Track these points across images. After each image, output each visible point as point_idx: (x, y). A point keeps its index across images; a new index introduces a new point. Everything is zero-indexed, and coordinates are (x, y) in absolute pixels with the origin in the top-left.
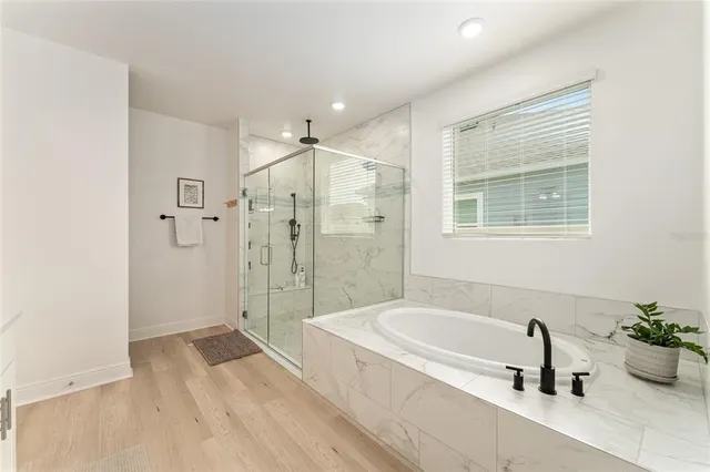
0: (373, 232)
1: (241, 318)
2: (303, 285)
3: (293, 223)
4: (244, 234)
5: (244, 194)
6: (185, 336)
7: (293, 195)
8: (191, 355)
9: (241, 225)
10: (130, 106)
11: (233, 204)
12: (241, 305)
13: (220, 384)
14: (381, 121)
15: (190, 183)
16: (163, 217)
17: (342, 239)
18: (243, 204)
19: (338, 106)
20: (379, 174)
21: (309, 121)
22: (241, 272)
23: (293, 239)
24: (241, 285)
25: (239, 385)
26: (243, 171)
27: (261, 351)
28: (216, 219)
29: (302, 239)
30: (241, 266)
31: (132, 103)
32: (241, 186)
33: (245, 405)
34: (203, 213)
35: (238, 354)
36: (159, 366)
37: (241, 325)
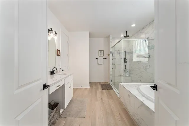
0: (148, 61)
1: (110, 81)
2: (128, 75)
3: (125, 59)
4: (111, 62)
5: (111, 52)
6: (100, 83)
7: (125, 51)
8: (100, 87)
9: (110, 60)
10: (89, 38)
11: (109, 55)
12: (110, 78)
13: (102, 93)
14: (150, 25)
15: (101, 51)
16: (96, 59)
17: (138, 63)
18: (111, 55)
19: (133, 25)
20: (149, 42)
21: (127, 31)
22: (110, 70)
23: (125, 63)
24: (110, 74)
25: (106, 95)
26: (111, 47)
27: (113, 89)
28: (106, 58)
29: (128, 63)
30: (110, 69)
31: (90, 37)
32: (110, 51)
33: (105, 98)
34: (103, 57)
35: (108, 88)
36: (94, 87)
37: (111, 83)
